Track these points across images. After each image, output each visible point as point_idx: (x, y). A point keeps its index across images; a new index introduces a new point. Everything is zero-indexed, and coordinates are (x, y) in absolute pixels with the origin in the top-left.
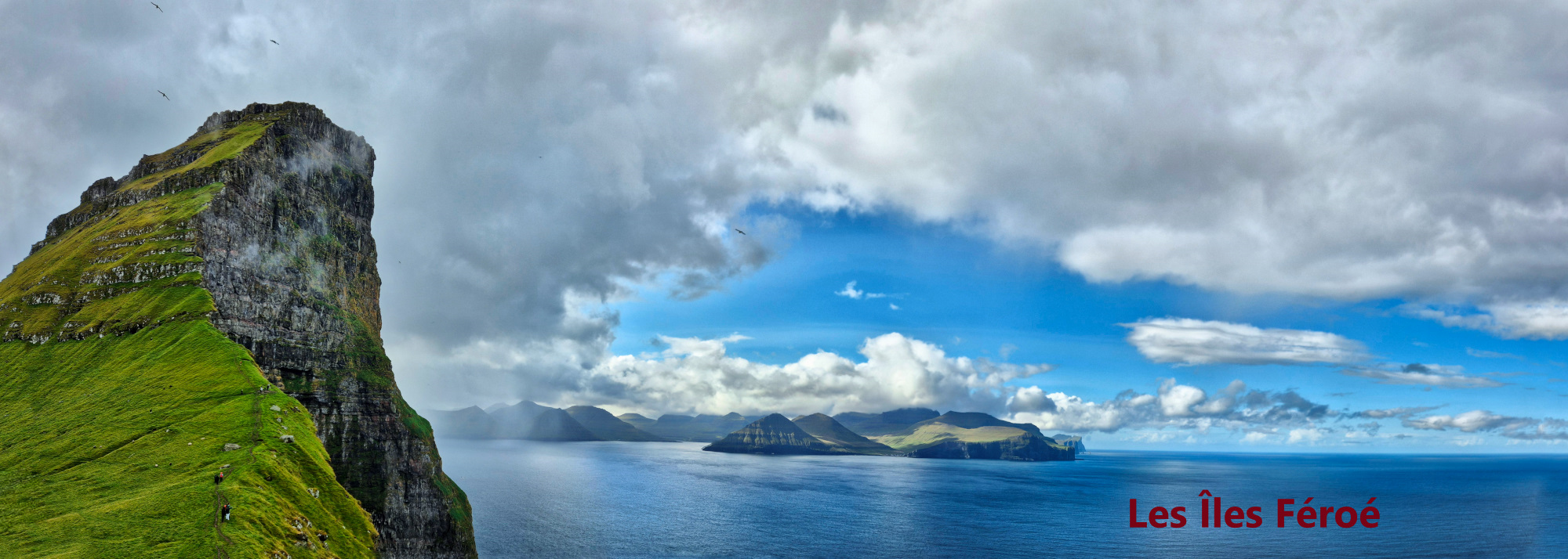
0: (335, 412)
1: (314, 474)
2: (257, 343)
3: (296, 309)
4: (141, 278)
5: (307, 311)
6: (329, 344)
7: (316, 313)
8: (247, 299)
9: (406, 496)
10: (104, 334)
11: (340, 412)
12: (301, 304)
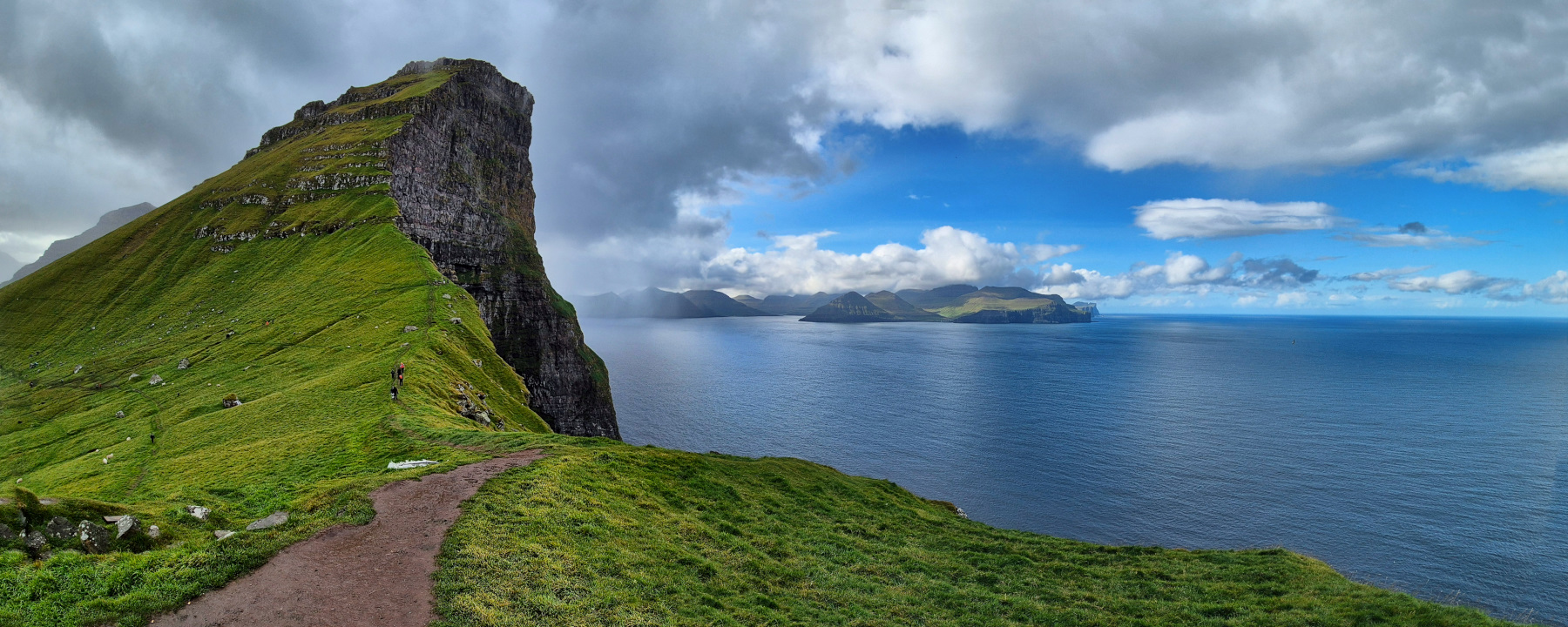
0: (498, 298)
1: (478, 349)
2: (435, 243)
3: (467, 217)
4: (339, 186)
5: (476, 218)
6: (493, 244)
7: (483, 220)
8: (428, 207)
9: (556, 364)
10: (306, 233)
11: (502, 297)
12: (471, 212)
